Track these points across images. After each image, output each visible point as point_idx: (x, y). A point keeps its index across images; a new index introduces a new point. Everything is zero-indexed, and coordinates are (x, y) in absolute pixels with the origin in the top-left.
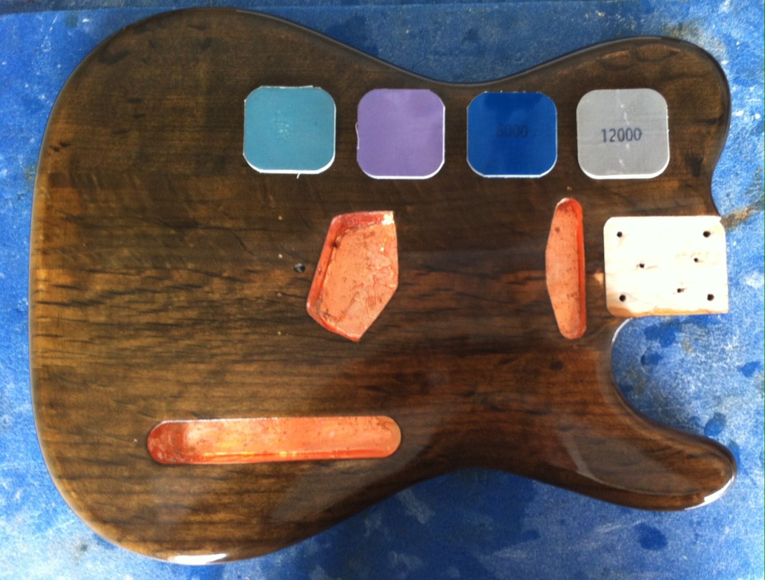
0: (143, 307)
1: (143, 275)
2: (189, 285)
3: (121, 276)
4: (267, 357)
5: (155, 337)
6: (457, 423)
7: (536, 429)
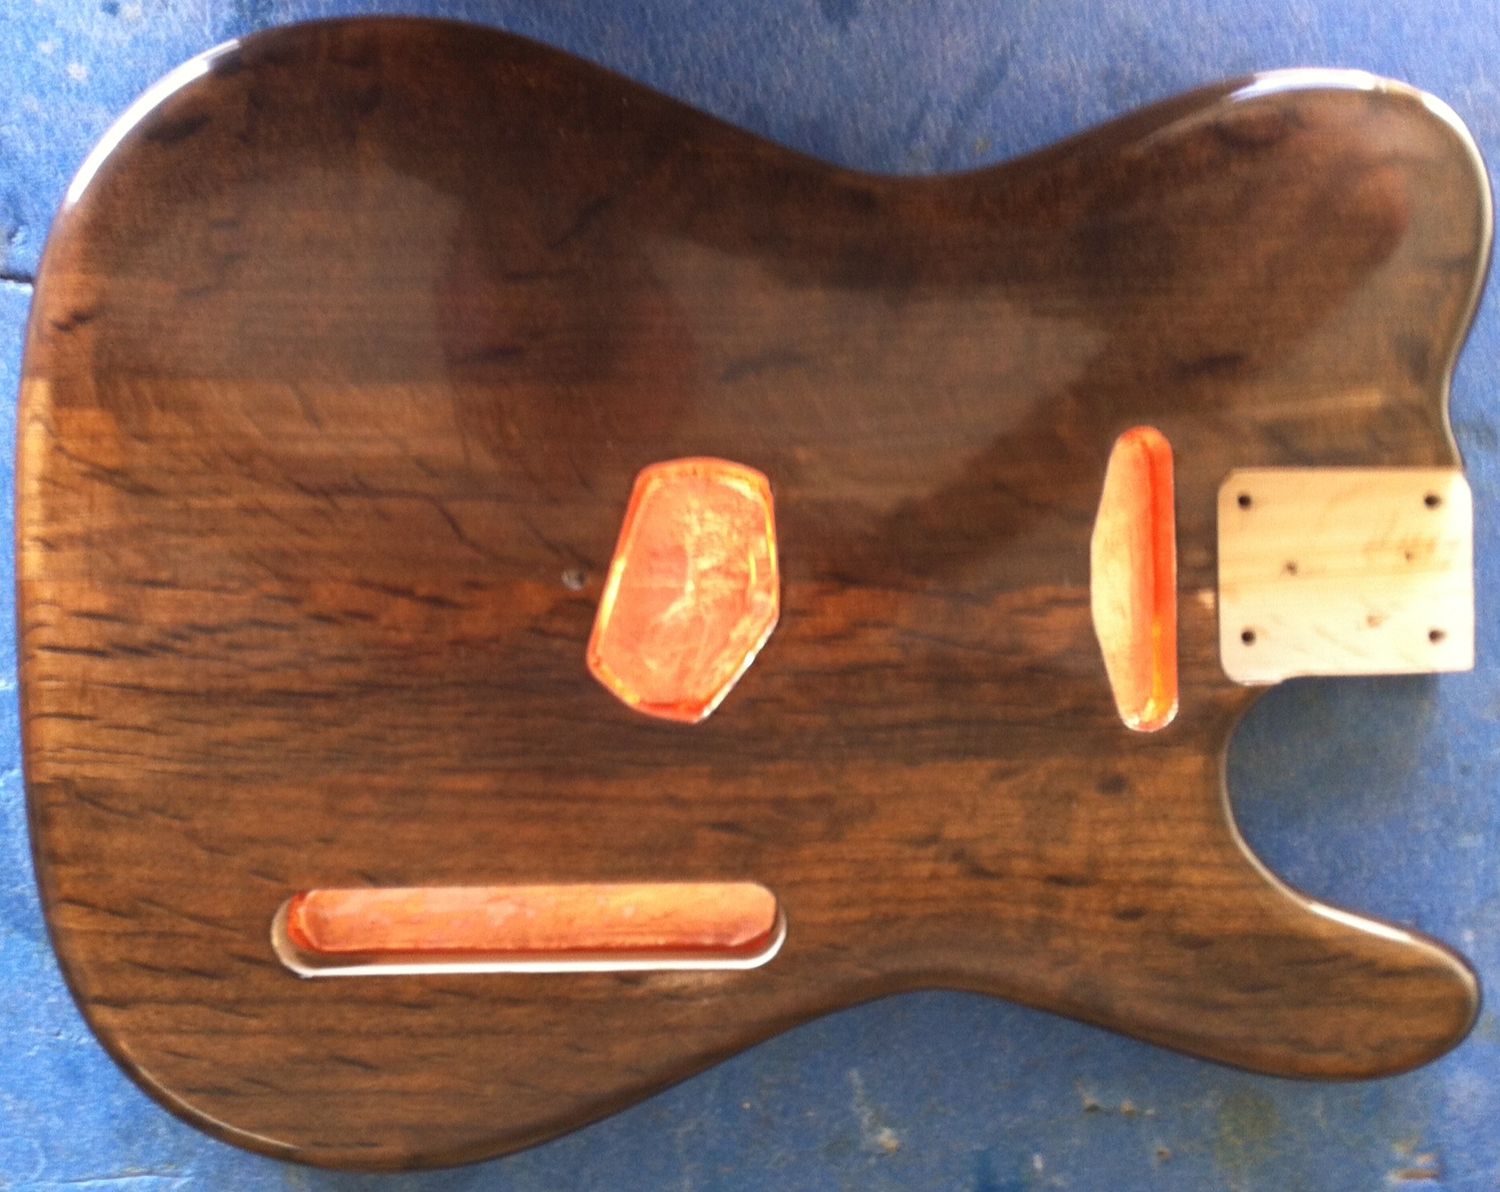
0: (257, 659)
1: (256, 593)
2: (348, 614)
3: (210, 594)
4: (510, 763)
5: (281, 720)
6: (901, 901)
7: (1067, 916)
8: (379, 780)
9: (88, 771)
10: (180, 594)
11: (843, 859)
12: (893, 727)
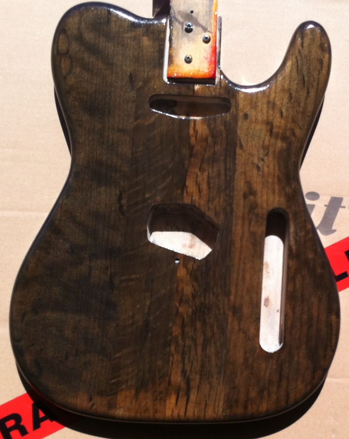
1: (174, 352)
2: (182, 327)
3: (173, 366)
5: (211, 346)
6: (274, 176)
7: (281, 131)
8: (230, 319)
9: (221, 403)
10: (173, 374)
11: (261, 191)
12: (226, 175)
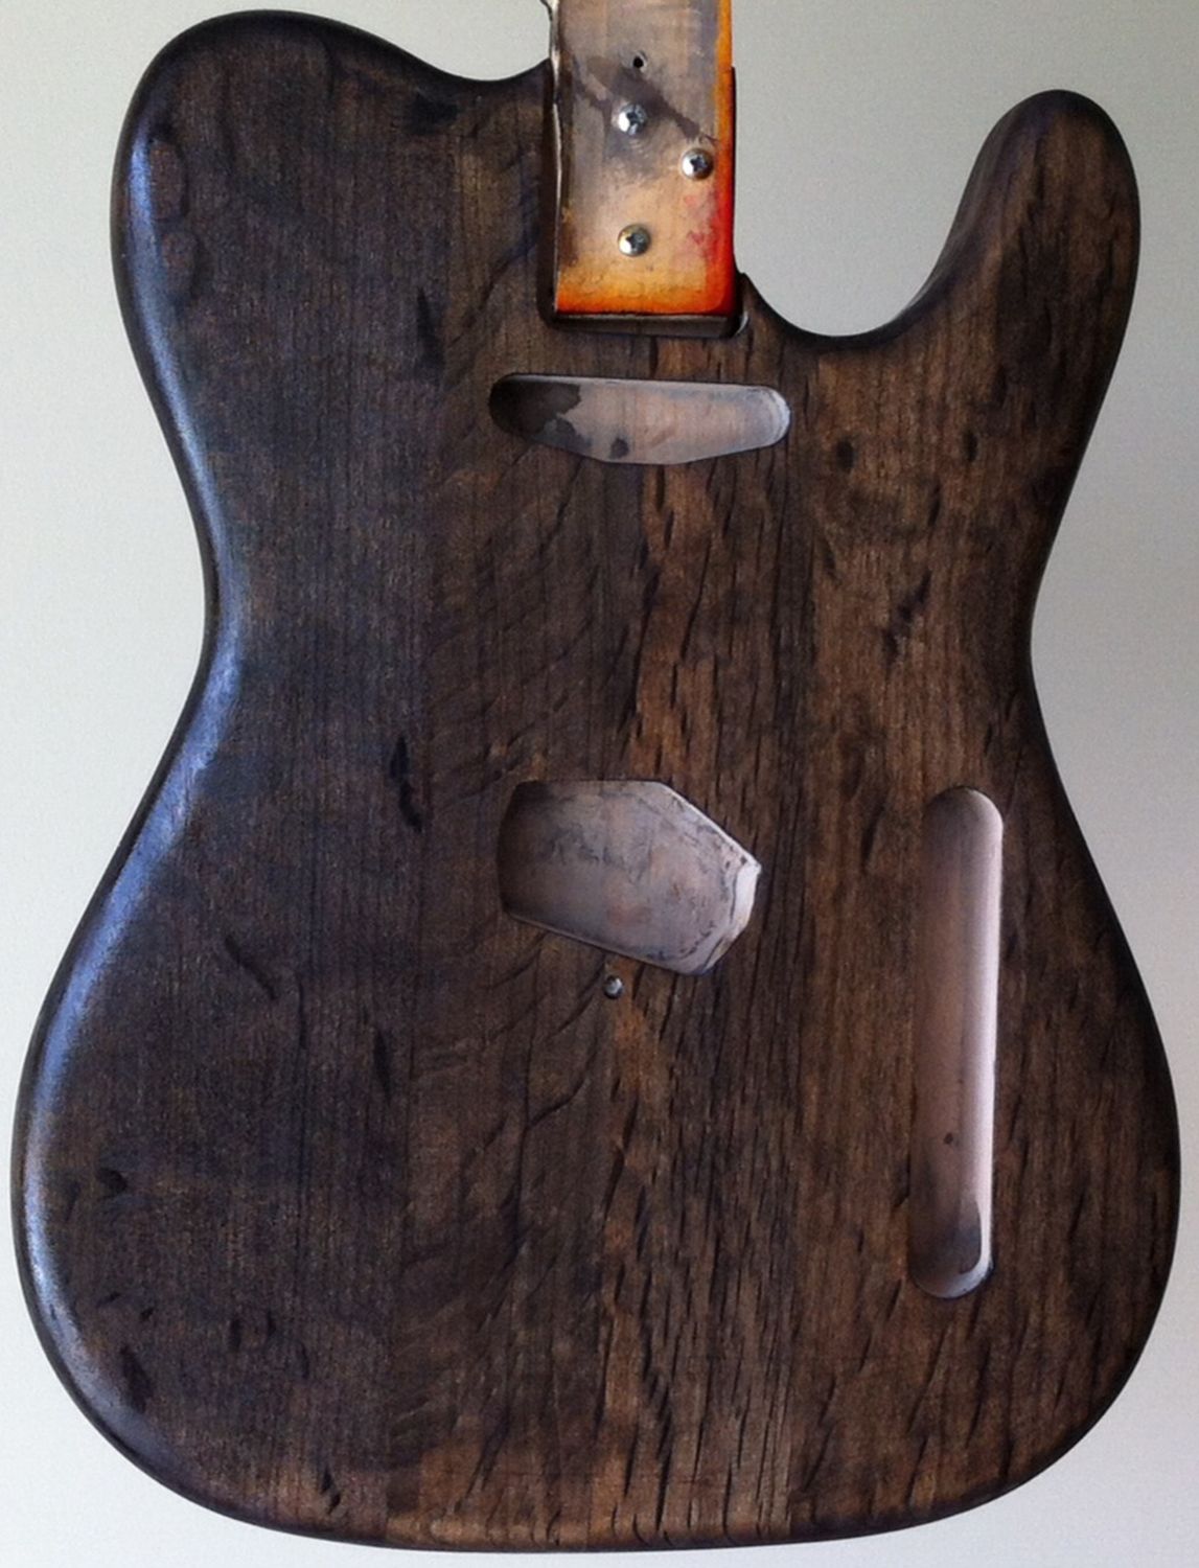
0: (678, 1309)
1: (613, 1310)
2: (637, 1219)
3: (612, 1355)
4: (793, 1058)
5: (740, 1284)
6: (947, 672)
7: (968, 509)
9: (782, 1478)
10: (610, 1386)
12: (777, 674)
